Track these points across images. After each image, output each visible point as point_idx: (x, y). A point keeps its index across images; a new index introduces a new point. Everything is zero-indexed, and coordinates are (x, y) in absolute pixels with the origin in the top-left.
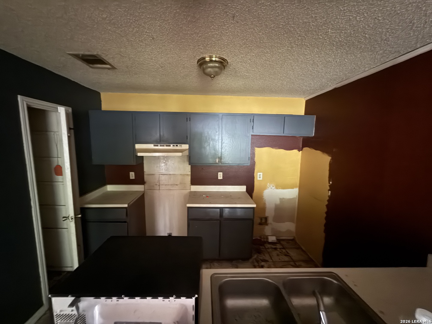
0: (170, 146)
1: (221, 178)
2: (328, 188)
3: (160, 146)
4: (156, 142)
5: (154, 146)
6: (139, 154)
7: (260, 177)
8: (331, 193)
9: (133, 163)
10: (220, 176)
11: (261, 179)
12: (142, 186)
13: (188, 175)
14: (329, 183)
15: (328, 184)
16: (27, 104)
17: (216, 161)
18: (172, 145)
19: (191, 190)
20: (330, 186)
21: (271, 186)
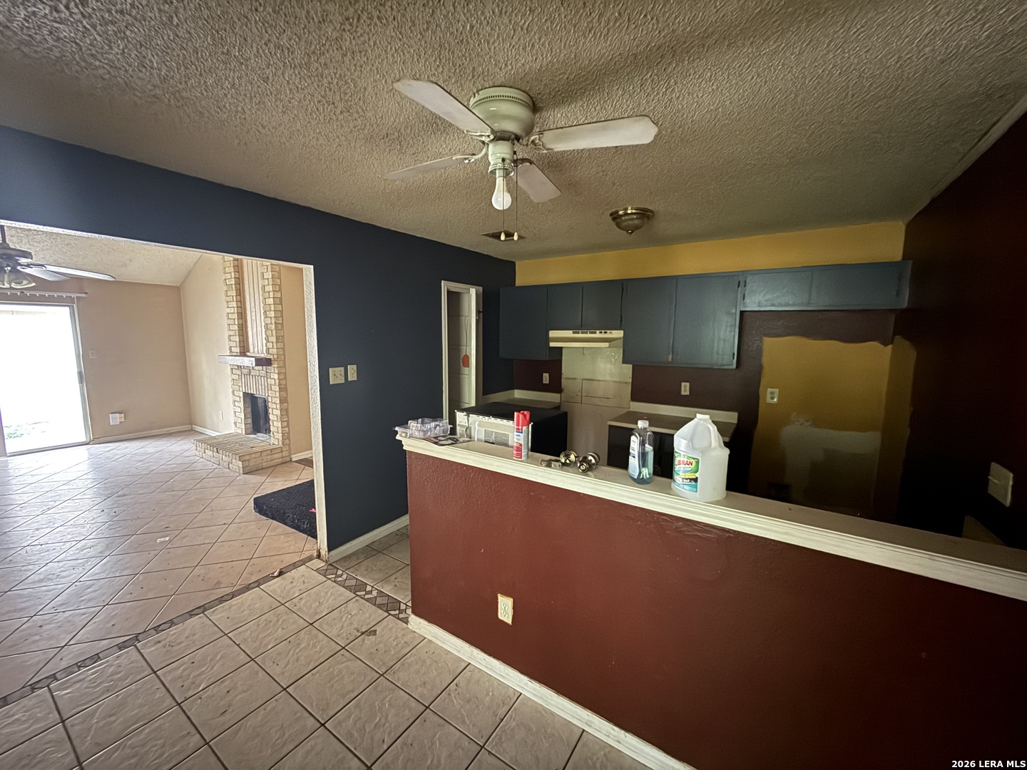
0: (595, 333)
1: (687, 393)
3: (582, 333)
4: (575, 328)
5: (574, 333)
6: (552, 344)
7: (772, 398)
9: (545, 357)
10: (685, 389)
11: (775, 401)
12: (558, 395)
13: (627, 383)
16: (448, 289)
17: (668, 359)
18: (598, 332)
19: (631, 410)
21: (801, 420)
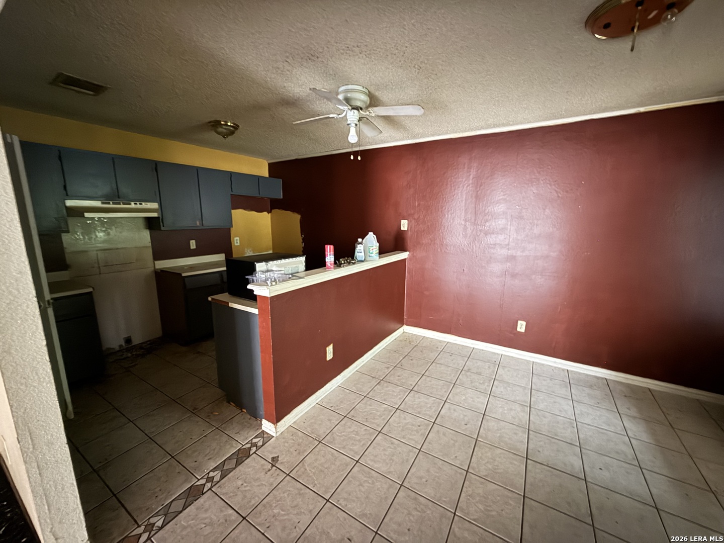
0: (130, 204)
1: (195, 247)
2: (302, 241)
3: (113, 204)
4: (109, 198)
5: (103, 203)
7: (237, 243)
8: (304, 244)
10: (193, 244)
11: (239, 244)
13: (147, 247)
14: (302, 236)
15: (301, 238)
17: (196, 224)
19: (157, 268)
20: (303, 239)
21: (249, 251)
